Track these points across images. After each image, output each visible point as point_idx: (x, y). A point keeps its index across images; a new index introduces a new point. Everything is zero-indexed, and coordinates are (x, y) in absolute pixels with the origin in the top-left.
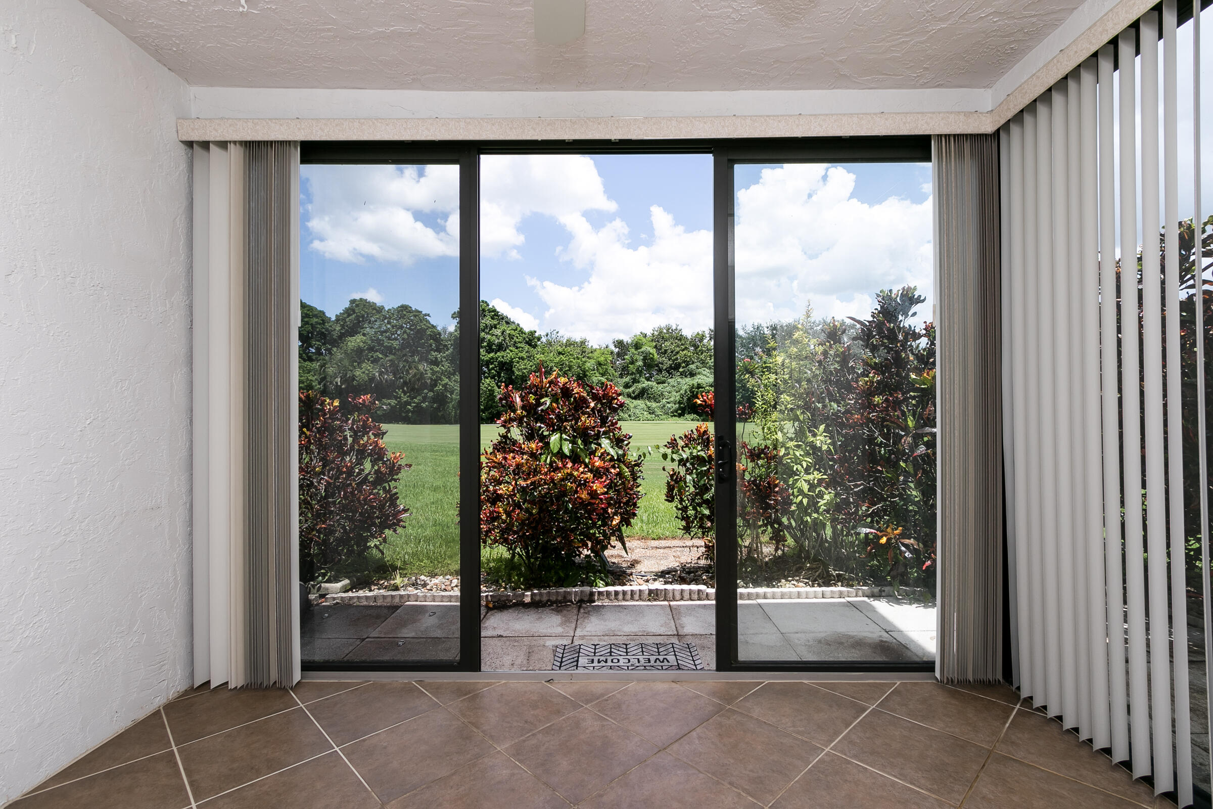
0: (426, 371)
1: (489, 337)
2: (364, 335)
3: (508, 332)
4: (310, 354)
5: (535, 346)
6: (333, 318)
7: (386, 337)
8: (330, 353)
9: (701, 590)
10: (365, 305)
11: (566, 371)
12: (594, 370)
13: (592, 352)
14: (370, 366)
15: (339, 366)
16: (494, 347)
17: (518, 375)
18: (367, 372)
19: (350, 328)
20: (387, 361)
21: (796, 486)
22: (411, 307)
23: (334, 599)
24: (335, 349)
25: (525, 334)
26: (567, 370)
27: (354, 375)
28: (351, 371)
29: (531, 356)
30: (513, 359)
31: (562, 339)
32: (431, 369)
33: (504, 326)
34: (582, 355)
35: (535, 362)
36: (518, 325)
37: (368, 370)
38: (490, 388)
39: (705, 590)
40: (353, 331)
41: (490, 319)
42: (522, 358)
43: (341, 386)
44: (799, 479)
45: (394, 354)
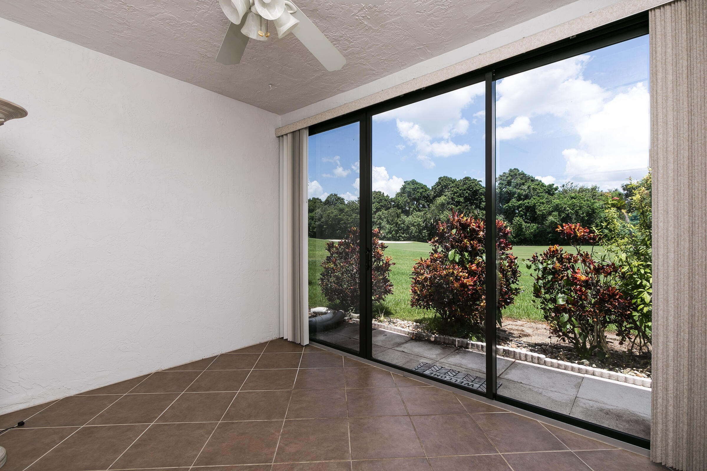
0: (479, 214)
1: (519, 191)
2: (445, 196)
3: (532, 187)
4: (420, 208)
5: (553, 194)
6: (431, 189)
7: (456, 196)
8: (429, 207)
9: (540, 358)
10: (446, 180)
11: (577, 210)
12: (603, 208)
13: (601, 195)
14: (448, 213)
15: (432, 213)
16: (522, 197)
17: (539, 214)
18: (446, 216)
19: (438, 193)
20: (457, 209)
21: (639, 297)
22: (470, 178)
23: (354, 320)
24: (431, 205)
25: (545, 187)
26: (579, 209)
27: (440, 218)
28: (439, 216)
29: (549, 201)
30: (536, 204)
31: (576, 188)
32: (482, 213)
33: (529, 183)
34: (592, 198)
35: (552, 205)
36: (541, 181)
37: (447, 215)
38: (519, 223)
39: (543, 358)
40: (440, 194)
41: (520, 180)
42: (543, 203)
43: (433, 224)
44: (644, 291)
45: (461, 205)
